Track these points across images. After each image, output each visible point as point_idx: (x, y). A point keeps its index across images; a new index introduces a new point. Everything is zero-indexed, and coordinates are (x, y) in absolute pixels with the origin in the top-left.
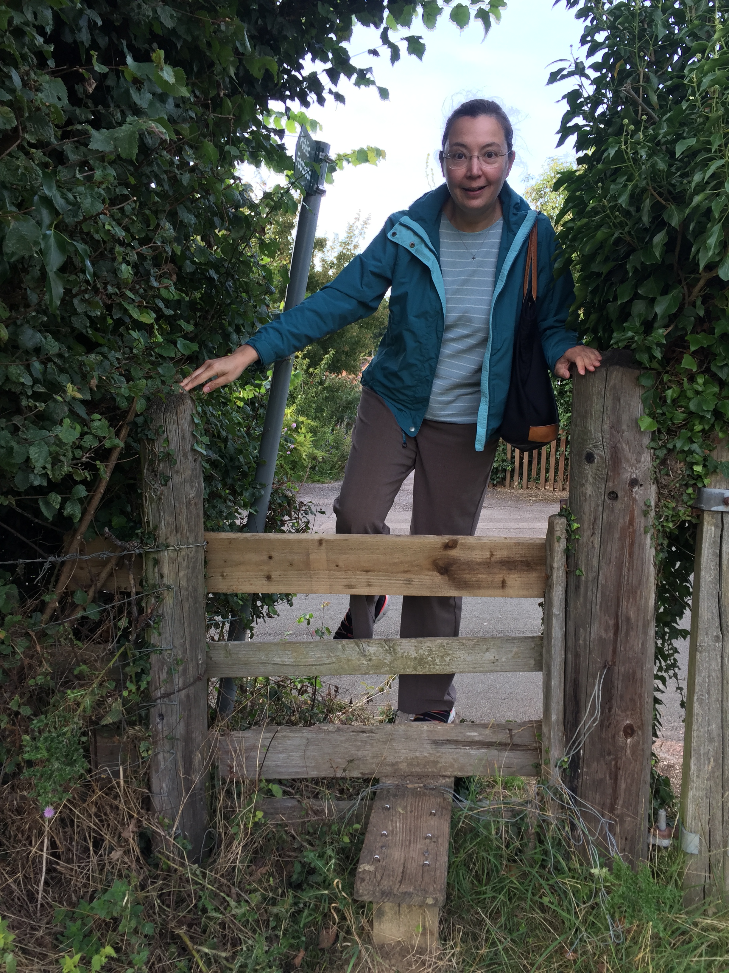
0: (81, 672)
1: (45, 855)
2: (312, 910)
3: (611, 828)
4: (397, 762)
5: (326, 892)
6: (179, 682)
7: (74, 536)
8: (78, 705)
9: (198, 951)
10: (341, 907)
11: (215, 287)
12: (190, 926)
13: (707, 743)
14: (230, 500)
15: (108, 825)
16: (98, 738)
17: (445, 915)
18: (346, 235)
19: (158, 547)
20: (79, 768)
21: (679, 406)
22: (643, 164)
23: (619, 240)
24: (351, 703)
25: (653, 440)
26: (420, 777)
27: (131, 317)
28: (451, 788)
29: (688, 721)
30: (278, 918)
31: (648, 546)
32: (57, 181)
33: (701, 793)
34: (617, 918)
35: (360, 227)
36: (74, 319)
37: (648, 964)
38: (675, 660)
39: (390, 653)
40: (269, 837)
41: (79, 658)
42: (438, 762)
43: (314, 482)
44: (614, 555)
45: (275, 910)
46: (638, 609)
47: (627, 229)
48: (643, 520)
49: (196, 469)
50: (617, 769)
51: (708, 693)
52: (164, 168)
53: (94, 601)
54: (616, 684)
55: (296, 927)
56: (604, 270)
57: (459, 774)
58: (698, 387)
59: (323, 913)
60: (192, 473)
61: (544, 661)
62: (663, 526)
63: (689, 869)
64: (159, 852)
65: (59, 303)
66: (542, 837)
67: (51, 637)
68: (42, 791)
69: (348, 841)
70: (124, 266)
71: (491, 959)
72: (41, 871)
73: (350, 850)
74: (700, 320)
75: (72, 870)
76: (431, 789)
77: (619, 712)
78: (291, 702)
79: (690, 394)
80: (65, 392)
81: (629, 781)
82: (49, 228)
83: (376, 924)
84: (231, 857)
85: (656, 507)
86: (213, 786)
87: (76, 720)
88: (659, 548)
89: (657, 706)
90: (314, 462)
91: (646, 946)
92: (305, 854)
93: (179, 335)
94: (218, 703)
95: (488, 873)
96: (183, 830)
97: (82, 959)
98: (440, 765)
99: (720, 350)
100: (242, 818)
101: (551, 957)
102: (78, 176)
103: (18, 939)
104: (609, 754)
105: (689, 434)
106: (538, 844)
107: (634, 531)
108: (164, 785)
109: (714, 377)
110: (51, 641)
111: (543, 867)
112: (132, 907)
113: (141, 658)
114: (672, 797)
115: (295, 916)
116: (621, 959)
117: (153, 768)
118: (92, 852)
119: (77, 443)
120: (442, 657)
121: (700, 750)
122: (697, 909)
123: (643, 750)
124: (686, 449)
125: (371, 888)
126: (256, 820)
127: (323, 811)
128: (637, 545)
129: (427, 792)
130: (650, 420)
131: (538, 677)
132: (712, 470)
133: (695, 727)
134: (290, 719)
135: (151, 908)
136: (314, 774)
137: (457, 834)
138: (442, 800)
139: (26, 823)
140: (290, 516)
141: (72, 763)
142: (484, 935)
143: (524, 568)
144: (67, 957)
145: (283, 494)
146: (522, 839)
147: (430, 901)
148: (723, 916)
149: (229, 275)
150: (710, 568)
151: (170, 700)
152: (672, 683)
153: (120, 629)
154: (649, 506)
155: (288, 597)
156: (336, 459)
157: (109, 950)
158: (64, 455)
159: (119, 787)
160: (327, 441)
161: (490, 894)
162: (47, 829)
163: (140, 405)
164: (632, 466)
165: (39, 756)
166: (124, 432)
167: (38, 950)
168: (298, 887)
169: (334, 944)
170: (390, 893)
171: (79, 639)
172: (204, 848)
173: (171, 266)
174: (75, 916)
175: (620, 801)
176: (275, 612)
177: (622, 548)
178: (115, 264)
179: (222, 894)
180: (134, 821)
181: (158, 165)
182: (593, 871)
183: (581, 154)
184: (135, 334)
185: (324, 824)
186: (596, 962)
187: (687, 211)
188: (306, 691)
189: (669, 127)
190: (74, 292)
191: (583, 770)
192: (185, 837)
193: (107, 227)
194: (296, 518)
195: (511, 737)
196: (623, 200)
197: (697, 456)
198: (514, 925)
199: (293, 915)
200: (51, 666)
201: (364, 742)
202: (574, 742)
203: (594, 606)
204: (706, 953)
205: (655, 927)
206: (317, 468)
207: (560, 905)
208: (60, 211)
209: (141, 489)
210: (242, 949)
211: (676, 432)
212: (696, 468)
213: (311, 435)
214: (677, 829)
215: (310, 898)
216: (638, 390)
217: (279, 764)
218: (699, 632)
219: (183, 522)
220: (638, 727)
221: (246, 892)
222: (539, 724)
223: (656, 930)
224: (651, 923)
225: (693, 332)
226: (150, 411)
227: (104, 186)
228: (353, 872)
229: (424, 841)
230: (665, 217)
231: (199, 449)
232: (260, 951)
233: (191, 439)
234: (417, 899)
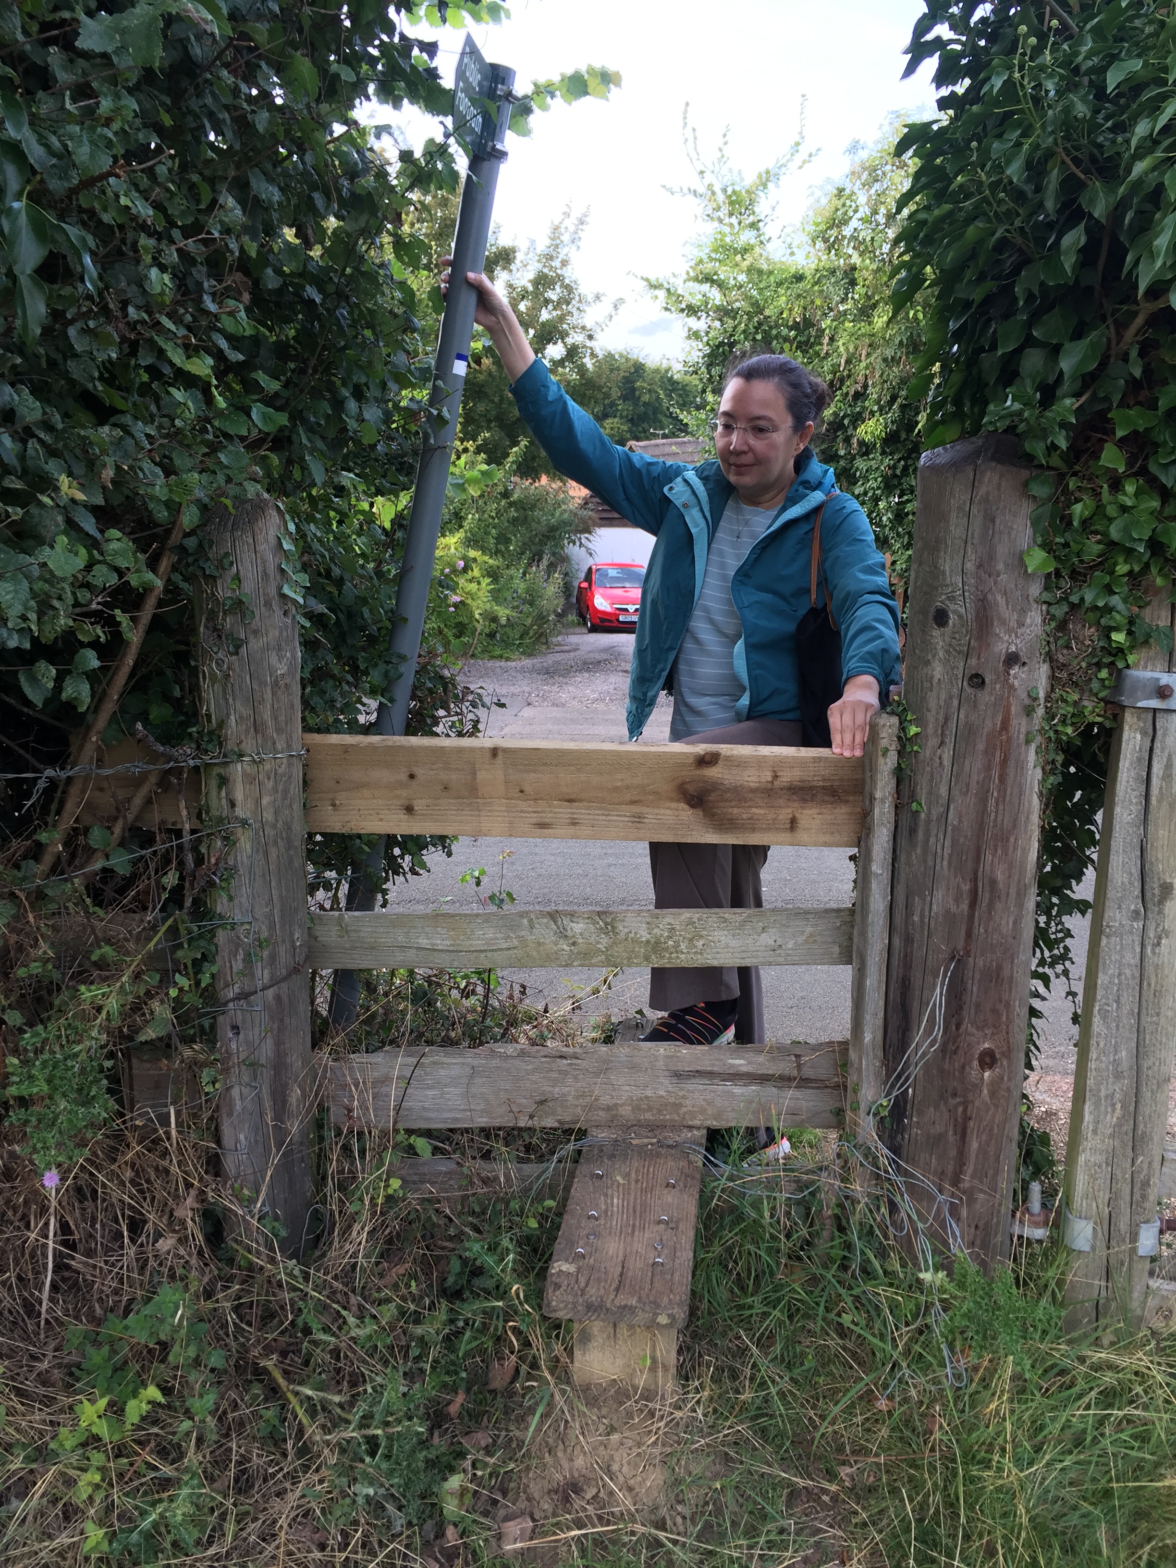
0: (103, 957)
1: (51, 1244)
2: (478, 1331)
3: (954, 1210)
4: (616, 1105)
5: (501, 1304)
6: (263, 975)
7: (86, 737)
8: (99, 1009)
9: (297, 1394)
10: (523, 1328)
11: (319, 317)
12: (284, 1354)
13: (1111, 1080)
14: (348, 683)
15: (153, 1198)
16: (135, 1062)
17: (688, 1339)
18: (548, 242)
19: (225, 756)
20: (99, 1111)
21: (1092, 532)
22: (1050, 106)
23: (1003, 244)
24: (546, 1011)
25: (1047, 588)
26: (652, 1128)
27: (172, 364)
28: (700, 1145)
29: (1083, 1046)
30: (422, 1341)
31: (1031, 764)
32: (32, 115)
33: (1100, 1158)
34: (958, 1349)
35: (572, 229)
36: (71, 365)
37: (1004, 1419)
38: (1066, 948)
39: (606, 934)
40: (411, 1217)
41: (100, 935)
42: (680, 1105)
43: (492, 657)
44: (975, 778)
45: (419, 1330)
46: (1011, 867)
47: (1018, 223)
48: (1024, 721)
49: (286, 627)
50: (967, 1118)
51: (1118, 1001)
52: (224, 101)
53: (122, 844)
54: (969, 986)
55: (452, 1357)
56: (977, 295)
57: (715, 1124)
58: (1126, 499)
59: (494, 1335)
60: (281, 633)
61: (855, 948)
62: (1056, 732)
63: (1074, 1275)
64: (236, 1241)
65: (38, 331)
66: (844, 1223)
67: (52, 900)
68: (39, 1145)
69: (536, 1225)
70: (154, 272)
71: (759, 1408)
72: (46, 1269)
73: (539, 1239)
74: (1134, 385)
75: (95, 1267)
76: (668, 1146)
77: (972, 1029)
78: (450, 1009)
79: (1111, 511)
80: (57, 489)
81: (984, 1137)
82: (18, 197)
83: (577, 1353)
84: (350, 1248)
85: (1046, 701)
86: (321, 1139)
87: (94, 1033)
88: (1049, 768)
89: (1034, 1020)
90: (493, 625)
91: (1002, 1392)
92: (467, 1244)
93: (256, 397)
94: (330, 1011)
95: (757, 1276)
96: (273, 1207)
97: (111, 1404)
98: (684, 1110)
99: (1165, 436)
100: (367, 1188)
101: (852, 1405)
102: (68, 106)
103: (9, 1373)
104: (955, 1095)
105: (1108, 579)
106: (837, 1233)
107: (1009, 740)
108: (242, 1137)
109: (1154, 485)
110: (53, 907)
111: (844, 1268)
112: (191, 1325)
113: (201, 936)
114: (1052, 1163)
115: (450, 1341)
116: (963, 1411)
117: (224, 1111)
118: (126, 1240)
119: (80, 577)
120: (691, 940)
121: (1099, 1090)
122: (1086, 1336)
123: (1008, 1090)
124: (1101, 604)
125: (570, 1299)
126: (390, 1191)
127: (497, 1178)
128: (1012, 763)
129: (663, 1151)
130: (1044, 554)
131: (845, 973)
132: (1141, 639)
133: (1093, 1055)
134: (447, 1036)
135: (221, 1328)
136: (483, 1121)
137: (709, 1216)
138: (685, 1164)
139: (19, 1194)
140: (447, 709)
141: (88, 1102)
142: (748, 1372)
143: (826, 798)
144: (86, 1402)
145: (436, 673)
146: (811, 1226)
147: (663, 1320)
148: (1125, 1347)
149: (341, 296)
150: (1130, 801)
151: (249, 1004)
152: (1059, 986)
153: (165, 889)
154: (1036, 699)
155: (442, 842)
156: (529, 622)
157: (153, 1392)
158: (60, 598)
159: (169, 1139)
160: (516, 591)
161: (759, 1309)
162: (54, 1203)
163: (189, 518)
164: (1009, 631)
165: (35, 1090)
166: (164, 564)
167: (42, 1390)
168: (455, 1295)
169: (512, 1382)
170: (601, 1307)
171: (98, 903)
172: (307, 1234)
173: (239, 276)
174: (99, 1338)
175: (970, 1169)
176: (423, 866)
177: (988, 768)
178: (140, 268)
179: (335, 1306)
180: (193, 1192)
181: (213, 94)
182: (922, 1276)
183: (945, 92)
184: (179, 395)
185: (498, 1200)
186: (923, 1415)
187: (1122, 190)
188: (474, 992)
189: (1094, 41)
190: (69, 316)
191: (912, 1120)
192: (276, 1218)
193: (124, 201)
194: (457, 714)
195: (799, 1066)
196: (1014, 171)
197: (1118, 617)
198: (795, 1357)
199: (447, 1338)
200: (52, 945)
201: (566, 1073)
202: (899, 1077)
203: (938, 861)
204: (1096, 1404)
205: (1018, 1364)
206: (498, 636)
207: (869, 1327)
208: (36, 166)
209: (196, 661)
210: (365, 1391)
211: (1085, 576)
212: (1115, 636)
213: (488, 580)
214: (1059, 1212)
215: (474, 1313)
216: (1025, 505)
217: (426, 1105)
218: (1107, 904)
219: (267, 715)
220: (1003, 1054)
221: (372, 1303)
222: (844, 1046)
223: (1019, 1368)
224: (1011, 1358)
225: (1123, 404)
226: (208, 528)
227: (116, 126)
228: (543, 1273)
229: (656, 1228)
230: (1083, 201)
231: (292, 595)
232: (393, 1394)
233: (278, 577)
234: (642, 1317)
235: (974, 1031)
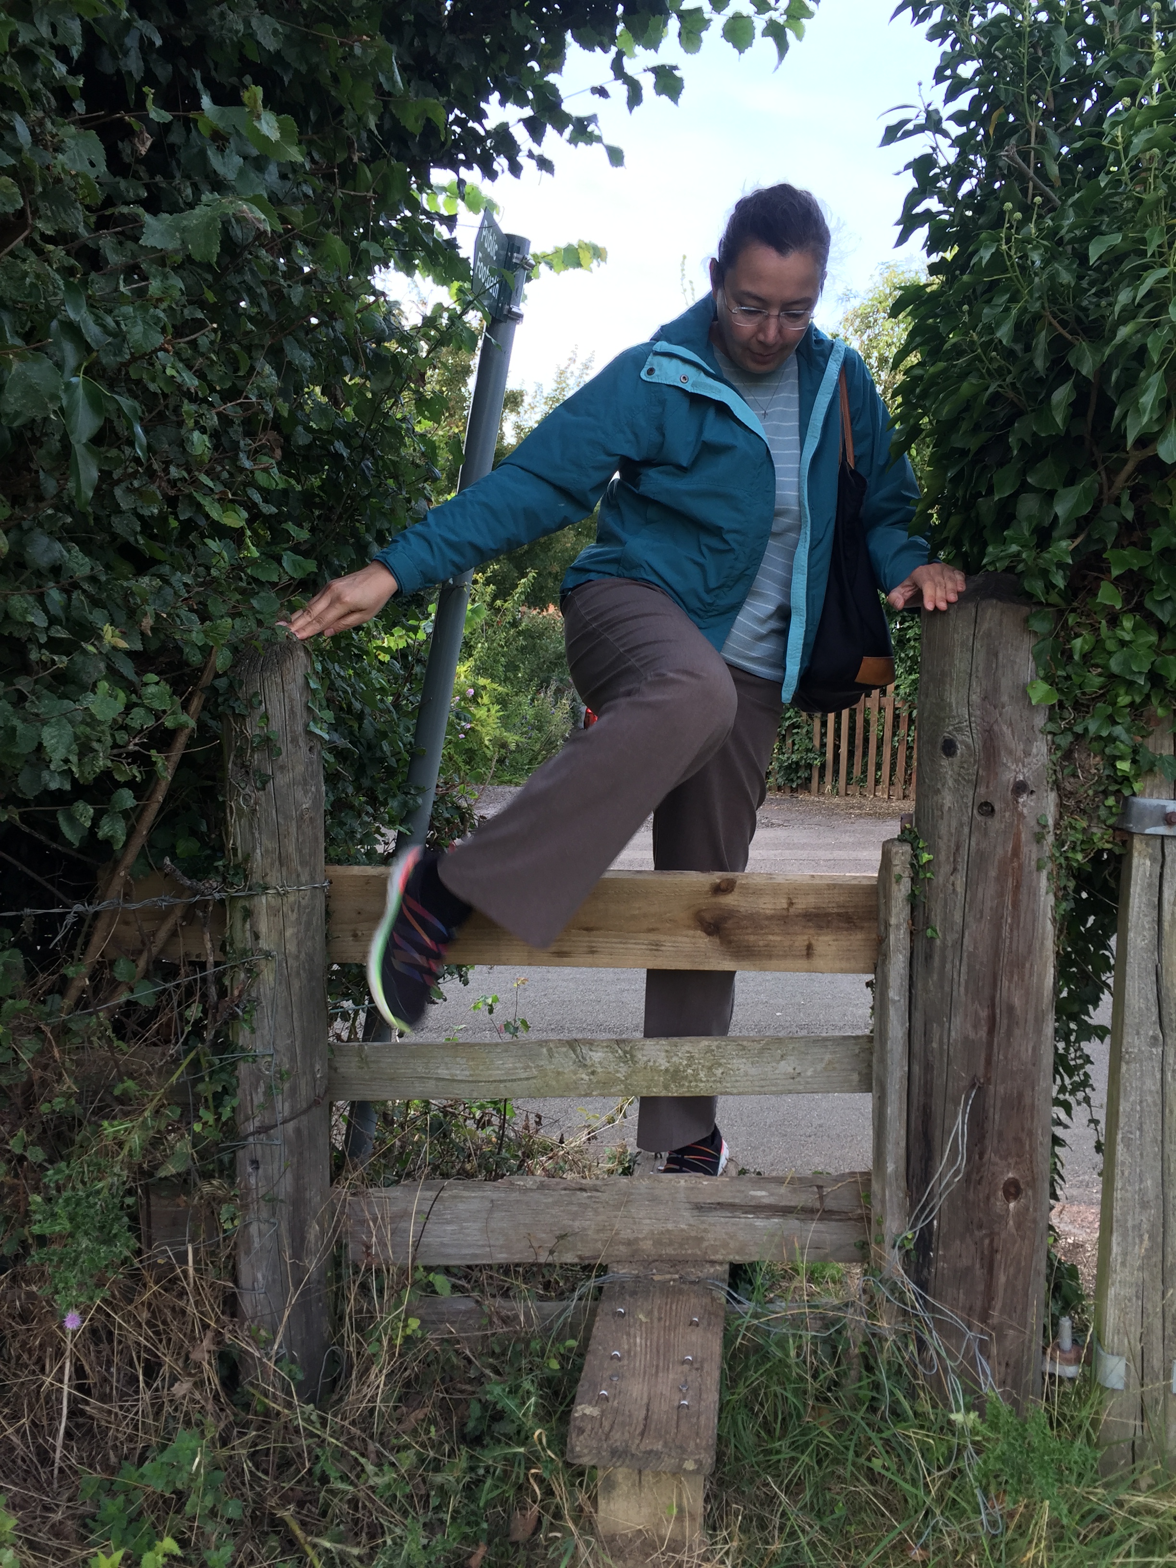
0: (125, 1092)
1: (66, 1388)
2: (499, 1479)
3: (984, 1347)
4: (637, 1240)
5: (522, 1450)
6: (283, 1108)
7: (114, 870)
8: (121, 1145)
9: (314, 1546)
10: (546, 1475)
11: (345, 469)
12: (301, 1504)
13: (1138, 1210)
14: (367, 813)
15: (169, 1340)
16: (153, 1198)
17: (714, 1487)
18: (554, 386)
19: (250, 889)
20: (122, 1249)
21: (1093, 666)
22: (1036, 274)
23: (996, 398)
24: (562, 1142)
25: (1051, 719)
26: (675, 1263)
27: (207, 516)
28: (723, 1280)
29: (1108, 1175)
30: (442, 1491)
31: (1043, 891)
32: (89, 297)
33: (1130, 1292)
34: (992, 1494)
35: (577, 373)
36: (115, 521)
38: (1086, 1075)
39: (625, 1062)
40: (429, 1359)
41: (122, 1069)
42: (702, 1239)
43: (502, 783)
44: (988, 904)
45: (439, 1478)
46: (1027, 993)
47: (1009, 379)
48: (1034, 848)
49: (312, 763)
50: (994, 1251)
51: (1141, 1129)
52: (262, 277)
53: (146, 976)
54: (991, 1114)
55: (472, 1506)
56: (973, 444)
57: (738, 1259)
58: (1124, 634)
59: (516, 1483)
60: (307, 768)
61: (874, 1076)
62: (1067, 858)
63: (1109, 1415)
64: (252, 1384)
65: (91, 494)
66: (872, 1361)
67: (76, 1034)
68: (61, 1285)
69: (557, 1367)
70: (196, 435)
71: (788, 1560)
72: (60, 1414)
73: (560, 1381)
74: (1126, 527)
75: (110, 1412)
76: (693, 1283)
77: (995, 1159)
78: (465, 1140)
79: (1110, 645)
80: (100, 638)
81: (1012, 1270)
82: (75, 373)
83: (602, 1502)
84: (368, 1392)
85: (1055, 828)
86: (339, 1278)
87: (117, 1169)
88: (1061, 895)
89: (1057, 1149)
90: (503, 751)
91: (1039, 1539)
92: (488, 1387)
93: (286, 546)
94: (346, 1142)
95: (784, 1419)
96: (290, 1349)
97: (125, 1558)
98: (705, 1244)
99: (1160, 575)
100: (385, 1329)
101: (885, 1556)
102: (122, 288)
103: (22, 1526)
104: (980, 1227)
105: (1110, 710)
106: (865, 1373)
107: (1021, 866)
108: (260, 1276)
109: (1150, 620)
110: (77, 1041)
111: (873, 1409)
112: (207, 1474)
113: (222, 1069)
114: (1081, 1297)
115: (471, 1490)
116: (999, 1560)
117: (242, 1248)
118: (142, 1385)
119: (120, 720)
120: (710, 1068)
121: (1126, 1221)
122: (1123, 1478)
123: (1035, 1221)
124: (1104, 734)
125: (594, 1444)
126: (409, 1332)
127: (516, 1317)
128: (1024, 890)
129: (685, 1287)
130: (1047, 687)
131: (866, 1101)
132: (1146, 768)
133: (1118, 1184)
134: (463, 1168)
135: (238, 1475)
136: (502, 1257)
137: (734, 1356)
138: (709, 1300)
139: (36, 1337)
141: (109, 1240)
142: (777, 1521)
143: (842, 925)
144: (101, 1556)
145: (453, 803)
146: (838, 1364)
147: (690, 1465)
148: (1164, 1490)
149: (366, 449)
150: (1143, 926)
151: (269, 1138)
152: (1080, 1113)
153: (188, 1022)
154: (1045, 826)
155: (459, 970)
156: (537, 747)
157: (169, 1544)
158: (99, 741)
159: (186, 1277)
160: (524, 717)
161: (787, 1454)
162: (70, 1346)
163: (221, 660)
164: (1017, 761)
165: (57, 1228)
166: (196, 704)
167: (55, 1543)
168: (476, 1441)
169: (534, 1534)
170: (626, 1452)
171: (122, 1038)
172: (325, 1377)
173: (272, 435)
174: (114, 1488)
175: (998, 1304)
177: (1001, 895)
178: (183, 431)
179: (353, 1453)
180: (210, 1334)
181: (252, 271)
182: (953, 1416)
183: (935, 258)
184: (214, 545)
185: (518, 1340)
186: (958, 1565)
187: (1108, 351)
188: (489, 1123)
189: (1077, 215)
190: (115, 477)
191: (938, 1253)
192: (293, 1360)
193: (170, 372)
195: (821, 1198)
196: (1004, 333)
197: (1122, 746)
198: (825, 1504)
199: (467, 1488)
200: (76, 1081)
201: (584, 1206)
202: (923, 1208)
203: (955, 987)
204: (1137, 1551)
205: (1055, 1509)
206: (507, 762)
207: (900, 1471)
208: (93, 345)
209: (224, 796)
210: (385, 1542)
211: (1088, 707)
212: (1120, 765)
213: (497, 707)
214: (1090, 1349)
215: (495, 1459)
216: (1026, 639)
217: (446, 1240)
218: (1125, 1030)
219: (292, 849)
220: (1027, 1184)
221: (391, 1450)
222: (867, 1177)
223: (1056, 1514)
224: (1047, 1503)
225: (1117, 545)
226: (238, 670)
227: (164, 305)
228: (565, 1417)
229: (680, 1369)
230: (1072, 360)
231: (318, 731)
232: (414, 1545)
233: (305, 715)
234: (668, 1463)
235: (997, 1160)
